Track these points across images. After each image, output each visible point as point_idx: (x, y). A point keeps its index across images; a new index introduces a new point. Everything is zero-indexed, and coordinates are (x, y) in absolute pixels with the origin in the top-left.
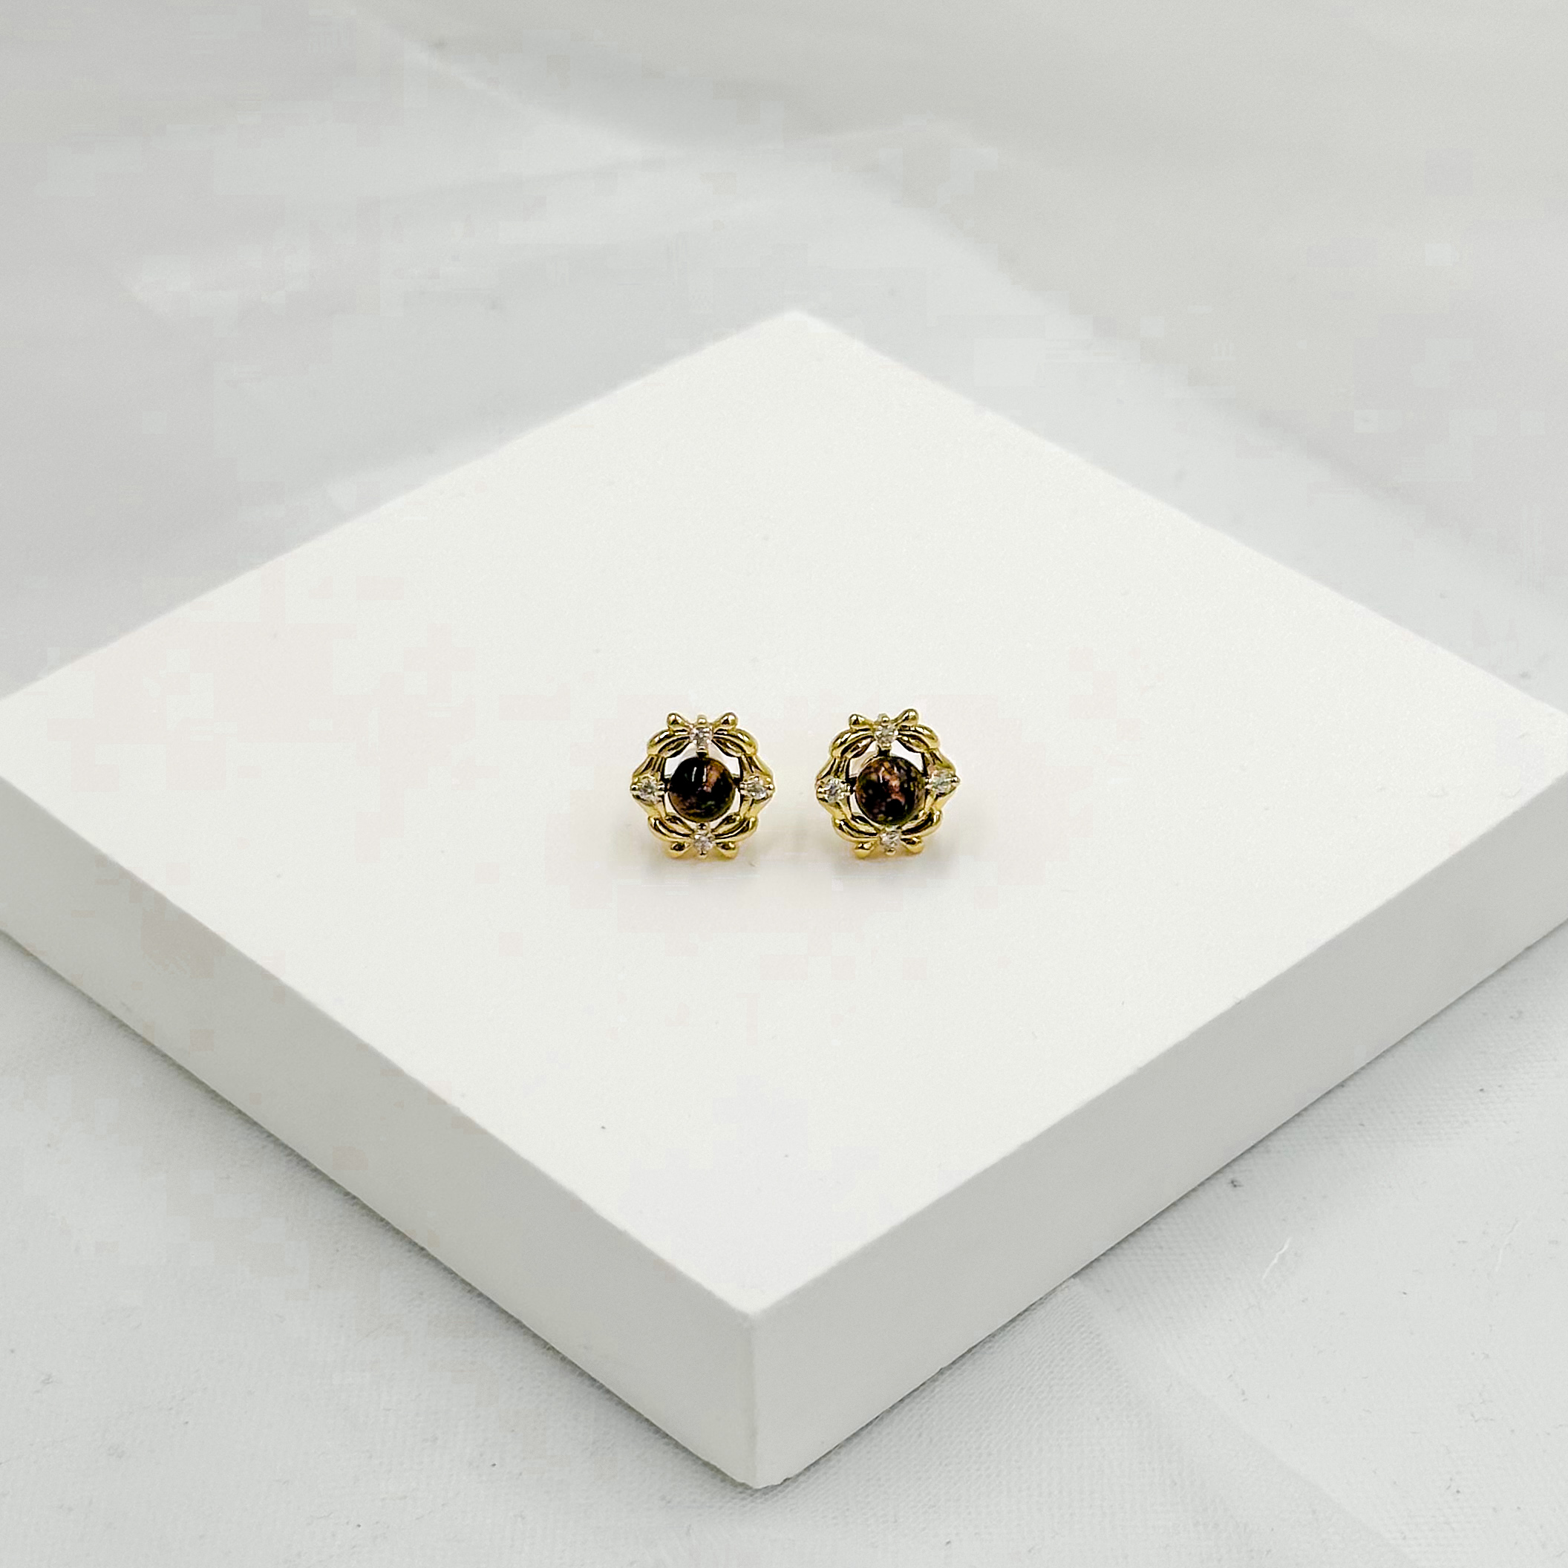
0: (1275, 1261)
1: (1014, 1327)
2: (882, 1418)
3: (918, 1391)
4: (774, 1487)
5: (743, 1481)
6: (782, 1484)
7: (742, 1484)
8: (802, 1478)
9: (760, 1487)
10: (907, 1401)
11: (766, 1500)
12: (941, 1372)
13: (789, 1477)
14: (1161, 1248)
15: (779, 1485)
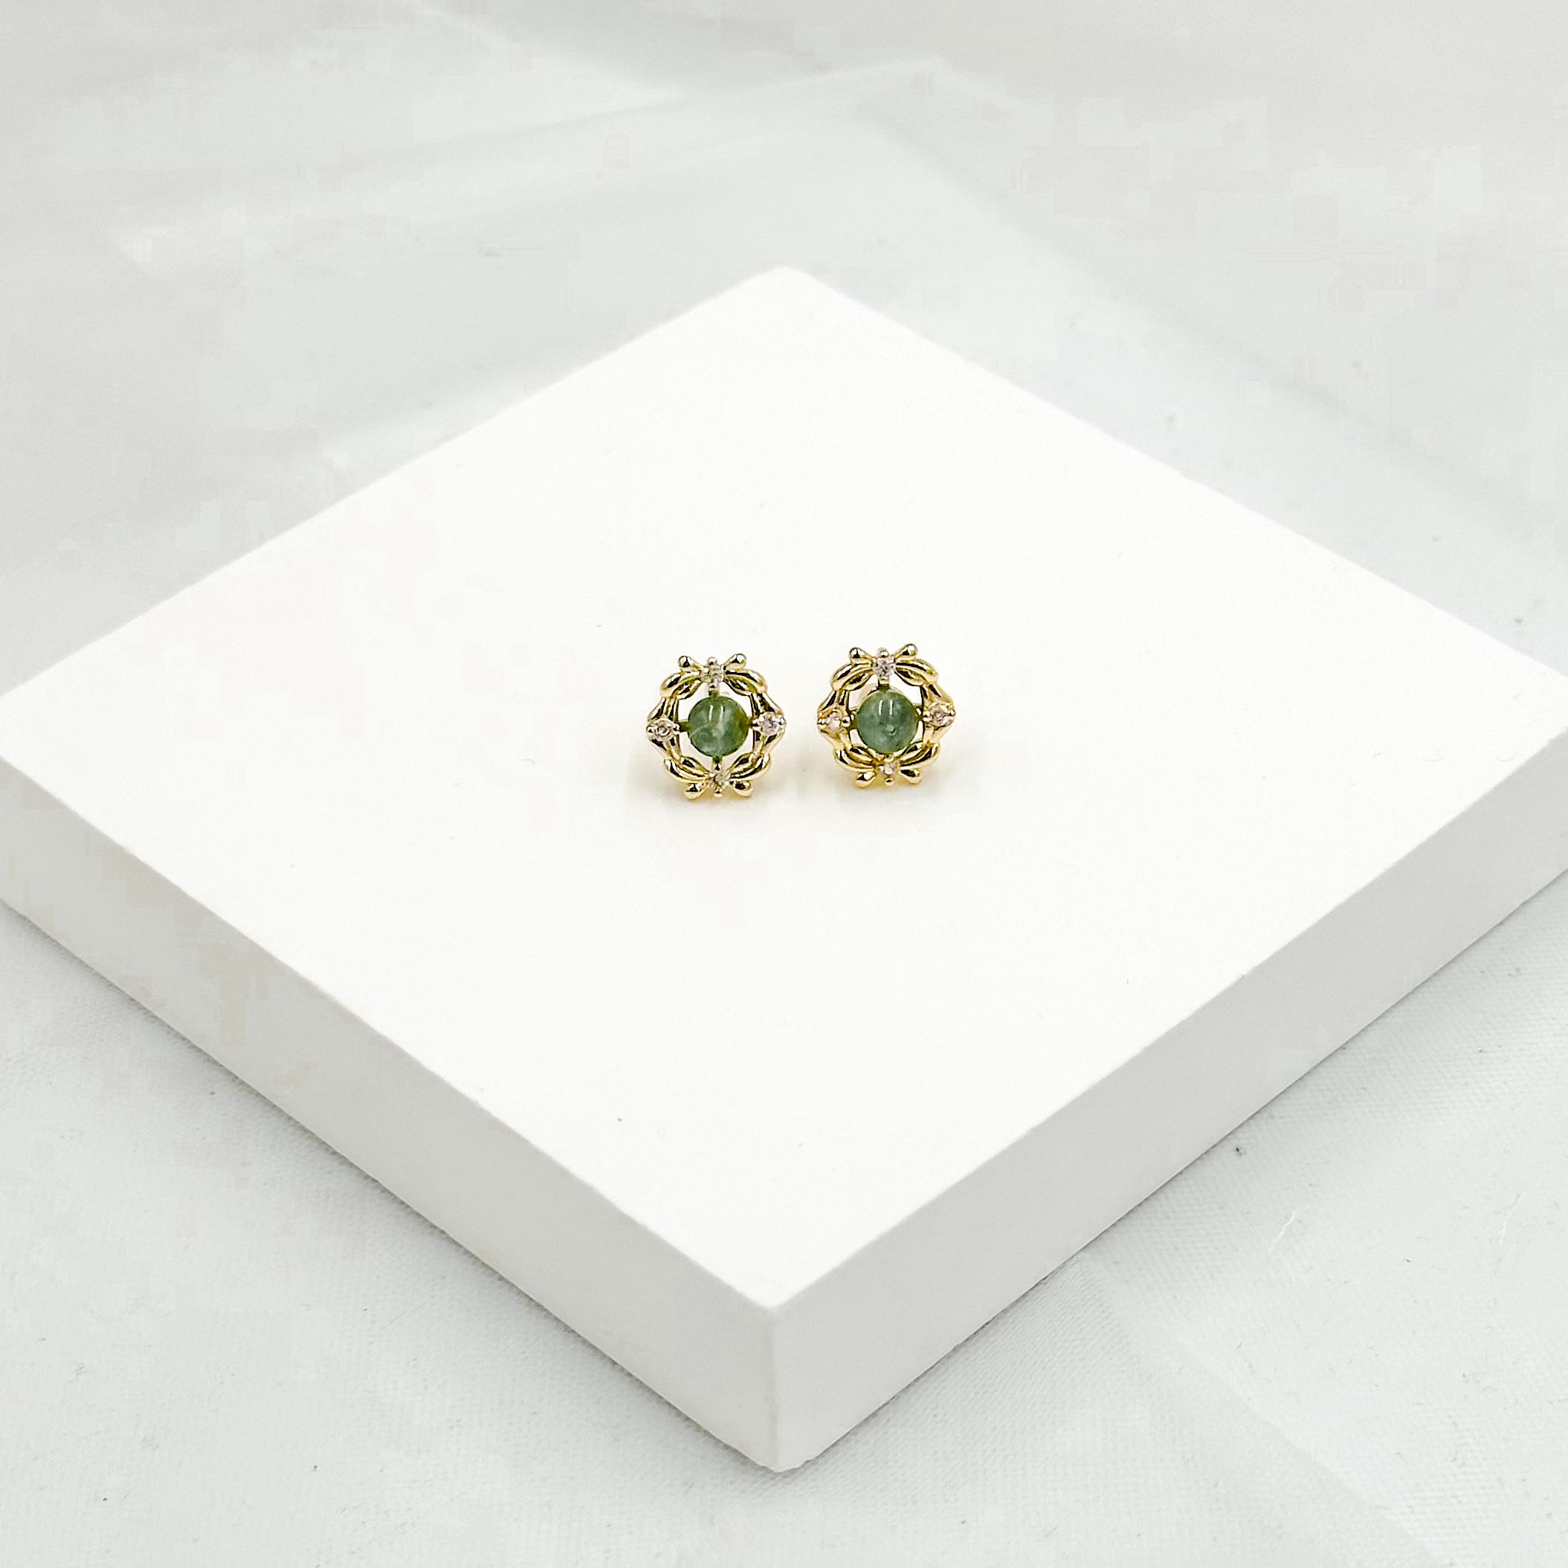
0: (1282, 1233)
1: (1026, 1302)
2: (899, 1397)
3: (933, 1370)
4: (794, 1471)
5: (765, 1465)
6: (803, 1466)
7: (764, 1468)
8: (821, 1461)
9: (781, 1471)
10: (922, 1380)
11: (788, 1484)
12: (955, 1349)
13: (809, 1459)
14: (1168, 1218)
15: (799, 1468)
